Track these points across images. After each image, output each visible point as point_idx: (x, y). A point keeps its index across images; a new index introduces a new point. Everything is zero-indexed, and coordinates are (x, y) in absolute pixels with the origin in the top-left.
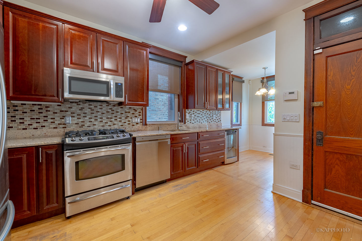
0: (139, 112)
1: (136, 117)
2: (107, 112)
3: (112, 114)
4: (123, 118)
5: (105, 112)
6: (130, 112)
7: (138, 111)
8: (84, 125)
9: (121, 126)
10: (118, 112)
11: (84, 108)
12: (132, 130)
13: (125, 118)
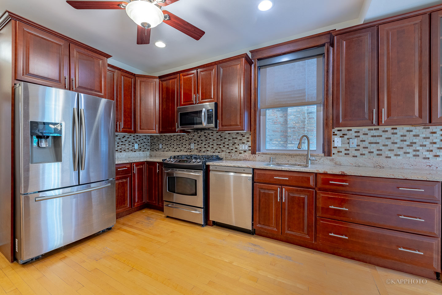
0: (247, 138)
1: (244, 143)
2: (217, 139)
3: (221, 140)
4: (231, 145)
5: (215, 139)
6: (237, 138)
7: (246, 136)
8: (201, 151)
9: (229, 153)
10: (226, 138)
11: (201, 136)
12: (238, 158)
13: (233, 145)
